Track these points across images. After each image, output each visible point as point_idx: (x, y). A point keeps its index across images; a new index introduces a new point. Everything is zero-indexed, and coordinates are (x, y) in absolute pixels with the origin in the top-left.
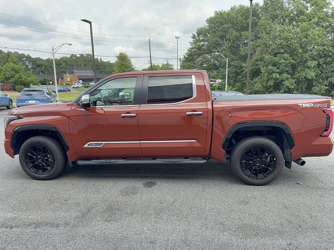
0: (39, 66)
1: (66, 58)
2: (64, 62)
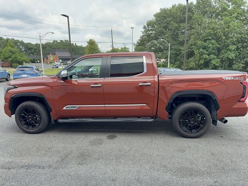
0: (29, 49)
2: (48, 46)
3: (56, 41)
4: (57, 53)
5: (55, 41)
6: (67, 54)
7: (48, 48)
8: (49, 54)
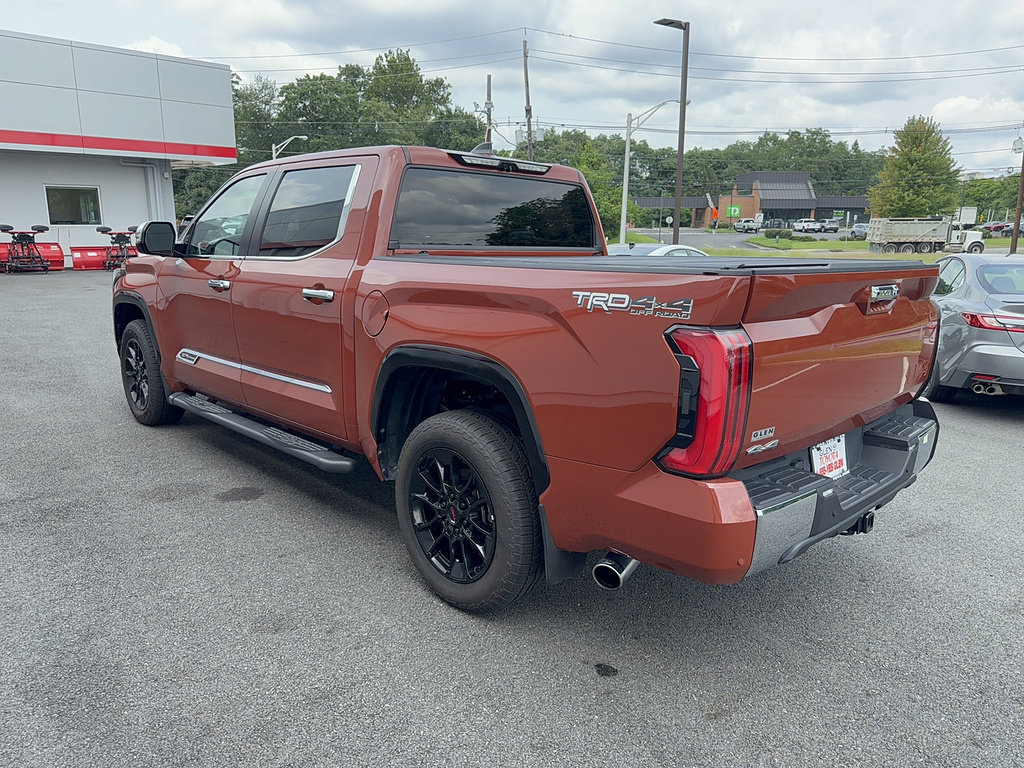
0: (666, 173)
1: (745, 145)
2: (737, 157)
3: (774, 139)
4: (757, 185)
5: (768, 138)
6: (799, 192)
7: (734, 166)
8: (726, 190)
